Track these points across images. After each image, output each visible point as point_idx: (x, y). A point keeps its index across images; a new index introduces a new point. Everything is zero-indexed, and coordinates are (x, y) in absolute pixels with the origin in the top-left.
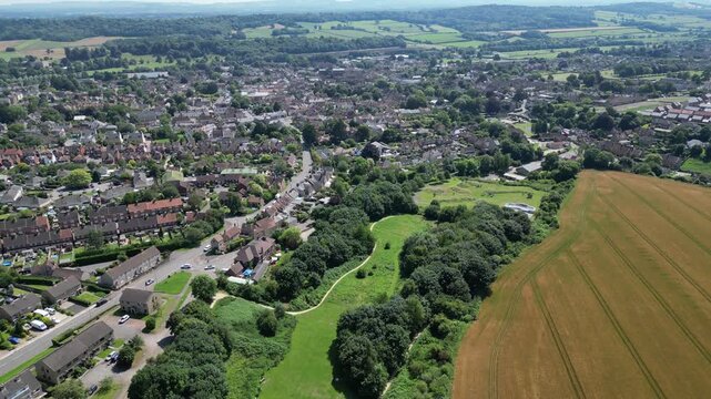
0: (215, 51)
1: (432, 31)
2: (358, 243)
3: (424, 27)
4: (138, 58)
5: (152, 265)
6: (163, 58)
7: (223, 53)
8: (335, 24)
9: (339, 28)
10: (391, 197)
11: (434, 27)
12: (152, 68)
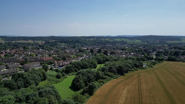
0: (79, 43)
1: (134, 41)
2: (91, 65)
3: (133, 40)
4: (60, 44)
5: (37, 66)
6: (66, 44)
7: (80, 43)
8: (110, 39)
9: (110, 40)
10: (106, 59)
11: (135, 40)
12: (63, 45)
